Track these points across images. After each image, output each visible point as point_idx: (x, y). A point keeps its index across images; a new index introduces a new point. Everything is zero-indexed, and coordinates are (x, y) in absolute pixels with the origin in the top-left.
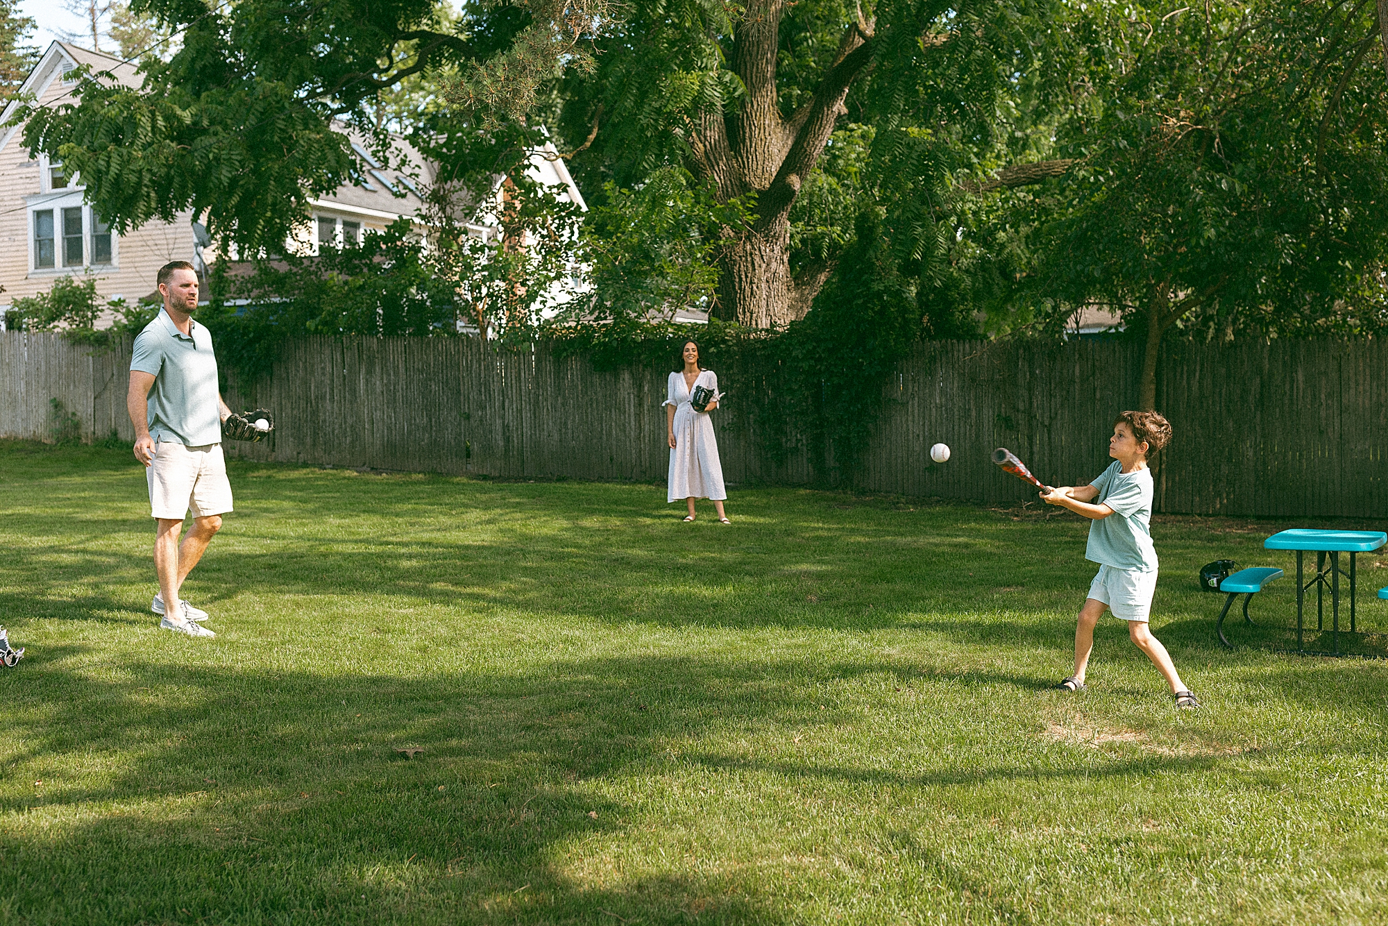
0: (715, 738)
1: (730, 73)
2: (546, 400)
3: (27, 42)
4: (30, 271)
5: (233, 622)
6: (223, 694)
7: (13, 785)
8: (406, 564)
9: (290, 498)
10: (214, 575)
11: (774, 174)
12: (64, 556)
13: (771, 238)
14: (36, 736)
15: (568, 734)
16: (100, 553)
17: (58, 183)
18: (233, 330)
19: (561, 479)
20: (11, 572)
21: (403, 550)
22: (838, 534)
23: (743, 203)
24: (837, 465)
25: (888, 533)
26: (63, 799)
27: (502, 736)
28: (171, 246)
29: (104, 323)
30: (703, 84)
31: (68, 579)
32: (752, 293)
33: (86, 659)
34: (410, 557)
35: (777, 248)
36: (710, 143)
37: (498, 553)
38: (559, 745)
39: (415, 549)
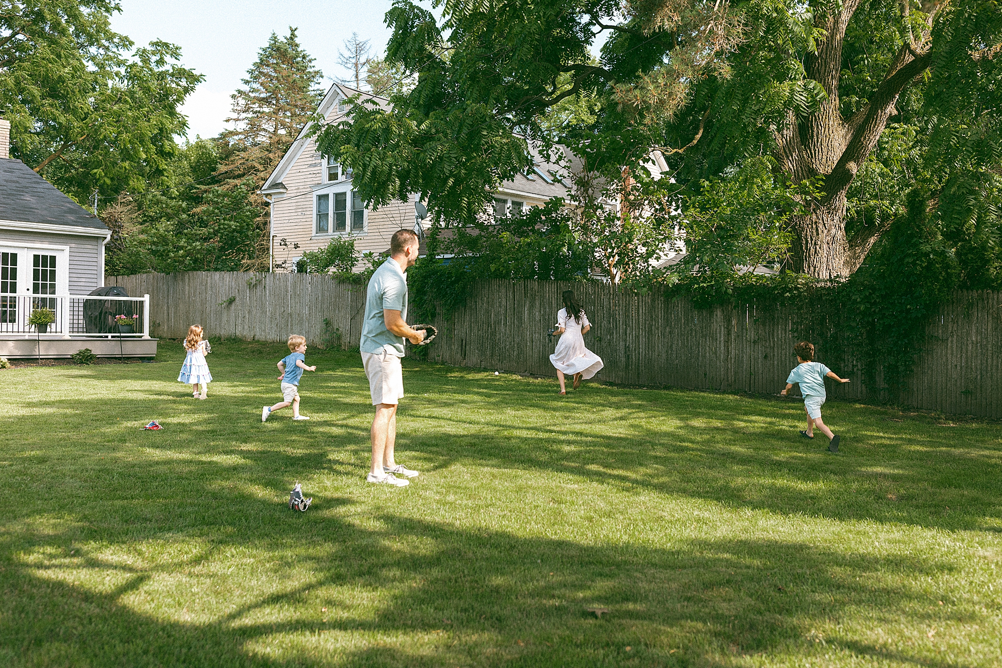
0: (854, 625)
1: (814, 82)
2: (658, 329)
3: (317, 87)
4: (313, 235)
5: (450, 487)
6: (449, 546)
7: (307, 609)
8: (567, 448)
9: (478, 393)
10: (434, 449)
11: (836, 162)
12: (334, 428)
13: (832, 211)
14: (321, 570)
15: (724, 608)
16: (357, 428)
17: (333, 176)
18: (441, 275)
19: (667, 388)
20: (301, 439)
21: (562, 437)
22: (899, 442)
23: (812, 184)
24: (886, 386)
25: (943, 445)
26: (342, 625)
27: (669, 605)
28: (402, 218)
29: (358, 269)
30: (792, 90)
31: (338, 446)
32: (815, 252)
33: (352, 509)
34: (569, 443)
35: (836, 218)
36: (786, 140)
37: (633, 445)
38: (718, 618)
39: (571, 437)
